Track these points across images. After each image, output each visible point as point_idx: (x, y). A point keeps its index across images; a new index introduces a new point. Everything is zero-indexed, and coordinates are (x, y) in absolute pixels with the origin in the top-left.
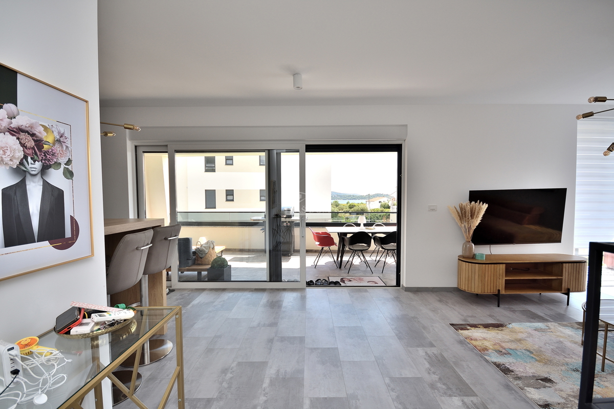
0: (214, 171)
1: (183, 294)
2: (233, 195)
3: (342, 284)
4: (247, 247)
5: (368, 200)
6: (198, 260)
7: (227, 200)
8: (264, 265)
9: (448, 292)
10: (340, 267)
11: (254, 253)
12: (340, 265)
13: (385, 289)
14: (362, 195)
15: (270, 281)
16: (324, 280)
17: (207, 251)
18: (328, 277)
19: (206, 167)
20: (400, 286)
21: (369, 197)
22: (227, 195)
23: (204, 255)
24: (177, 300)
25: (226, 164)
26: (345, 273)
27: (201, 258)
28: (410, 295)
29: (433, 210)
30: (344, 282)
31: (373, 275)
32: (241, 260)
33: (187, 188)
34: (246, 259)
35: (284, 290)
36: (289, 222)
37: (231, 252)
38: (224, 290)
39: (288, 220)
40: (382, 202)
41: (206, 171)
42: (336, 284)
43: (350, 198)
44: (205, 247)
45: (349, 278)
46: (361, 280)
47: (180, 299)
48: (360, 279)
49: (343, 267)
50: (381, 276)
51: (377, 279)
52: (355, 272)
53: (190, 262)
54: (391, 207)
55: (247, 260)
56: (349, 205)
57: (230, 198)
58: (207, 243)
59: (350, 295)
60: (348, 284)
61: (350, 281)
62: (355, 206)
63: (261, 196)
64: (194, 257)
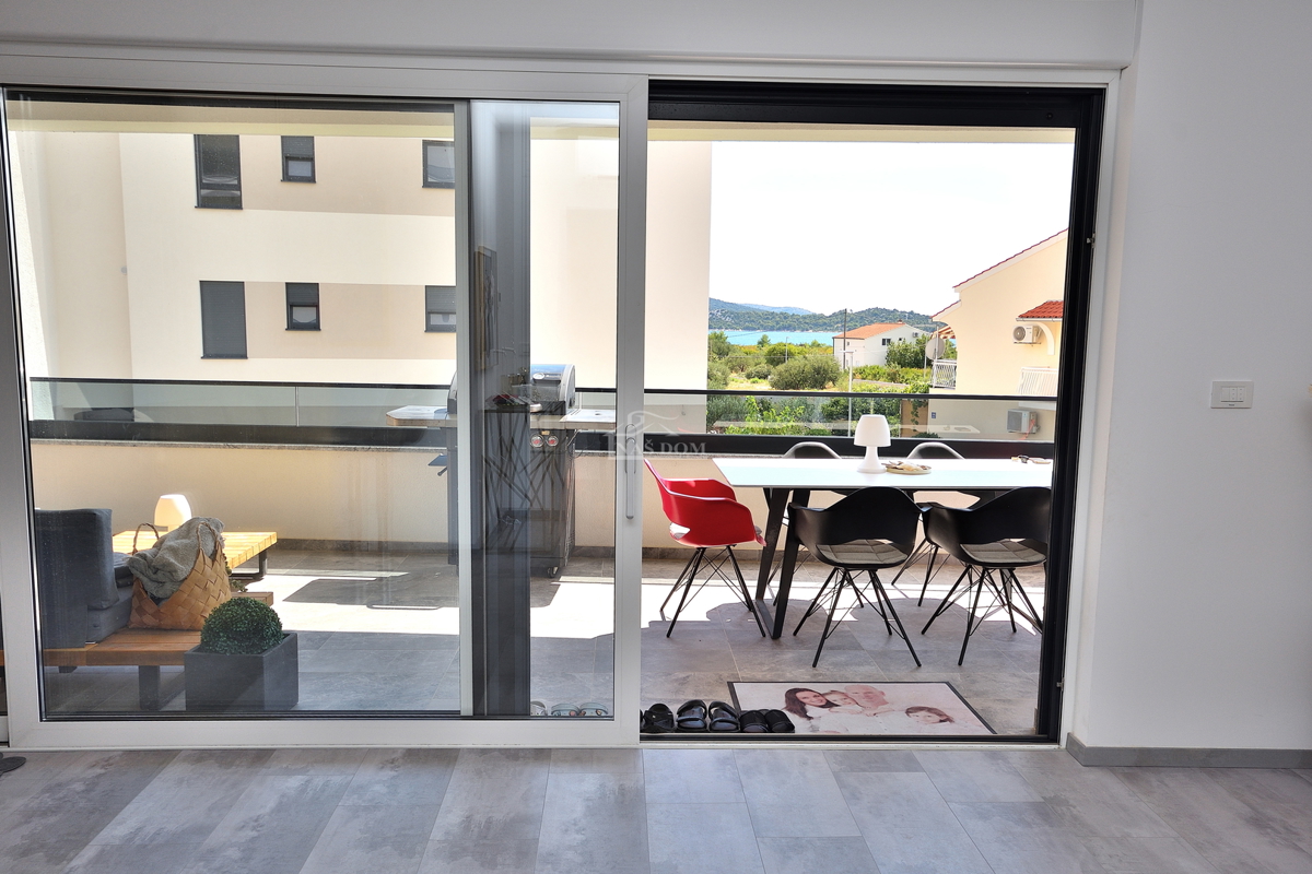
0: (235, 203)
1: (59, 785)
2: (317, 306)
3: (801, 726)
4: (371, 534)
5: (841, 334)
6: (141, 611)
7: (293, 326)
8: (447, 621)
9: (1274, 769)
10: (776, 635)
11: (400, 560)
12: (774, 622)
13: (993, 755)
14: (818, 312)
15: (478, 715)
16: (715, 704)
17: (183, 569)
18: (730, 685)
19: (200, 185)
20: (1055, 739)
21: (845, 322)
22: (291, 306)
23: (168, 586)
24: (28, 816)
25: (287, 178)
26: (799, 662)
27: (157, 600)
28: (1113, 786)
29: (1232, 405)
30: (803, 713)
31: (922, 674)
32: (345, 594)
33: (124, 270)
34: (369, 592)
35: (541, 755)
36: (553, 432)
37: (304, 557)
38: (260, 757)
39: (548, 422)
40: (895, 340)
41: (204, 203)
42: (772, 725)
43: (771, 323)
44: (173, 550)
45: (821, 688)
46: (875, 700)
47: (44, 813)
48: (869, 695)
49: (787, 631)
50: (957, 677)
51: (942, 698)
52: (842, 658)
53: (105, 620)
54: (935, 363)
55: (374, 595)
56: (766, 349)
57: (303, 315)
58: (188, 528)
59: (842, 785)
60: (825, 721)
61: (829, 705)
62: (791, 355)
63: (428, 313)
64: (124, 595)
